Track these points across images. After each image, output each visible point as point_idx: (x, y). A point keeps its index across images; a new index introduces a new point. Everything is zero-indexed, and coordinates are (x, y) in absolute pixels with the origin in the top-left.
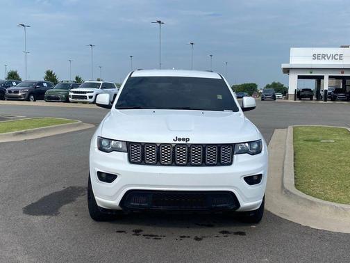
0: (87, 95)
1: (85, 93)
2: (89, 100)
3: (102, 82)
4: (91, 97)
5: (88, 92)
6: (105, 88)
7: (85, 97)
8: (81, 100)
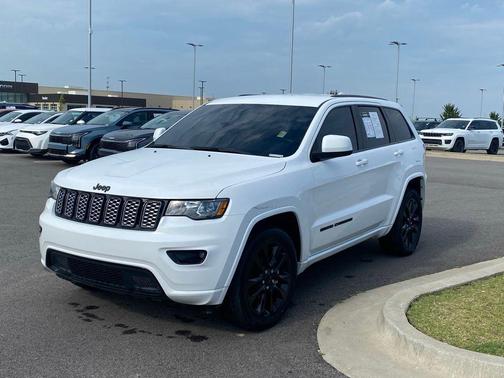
0: (443, 138)
1: (439, 135)
2: (444, 145)
3: (471, 120)
4: (448, 142)
5: (445, 135)
6: (475, 128)
7: (439, 142)
8: (433, 146)
